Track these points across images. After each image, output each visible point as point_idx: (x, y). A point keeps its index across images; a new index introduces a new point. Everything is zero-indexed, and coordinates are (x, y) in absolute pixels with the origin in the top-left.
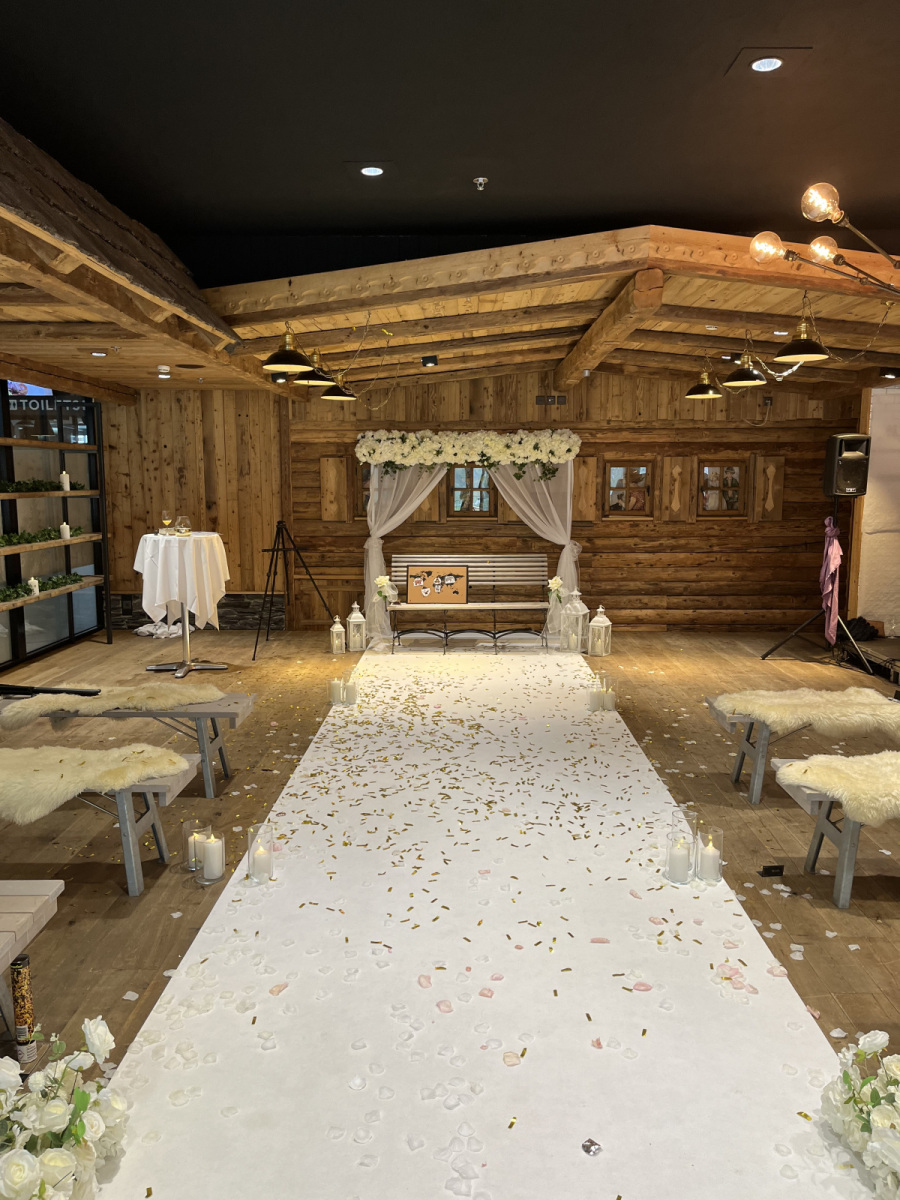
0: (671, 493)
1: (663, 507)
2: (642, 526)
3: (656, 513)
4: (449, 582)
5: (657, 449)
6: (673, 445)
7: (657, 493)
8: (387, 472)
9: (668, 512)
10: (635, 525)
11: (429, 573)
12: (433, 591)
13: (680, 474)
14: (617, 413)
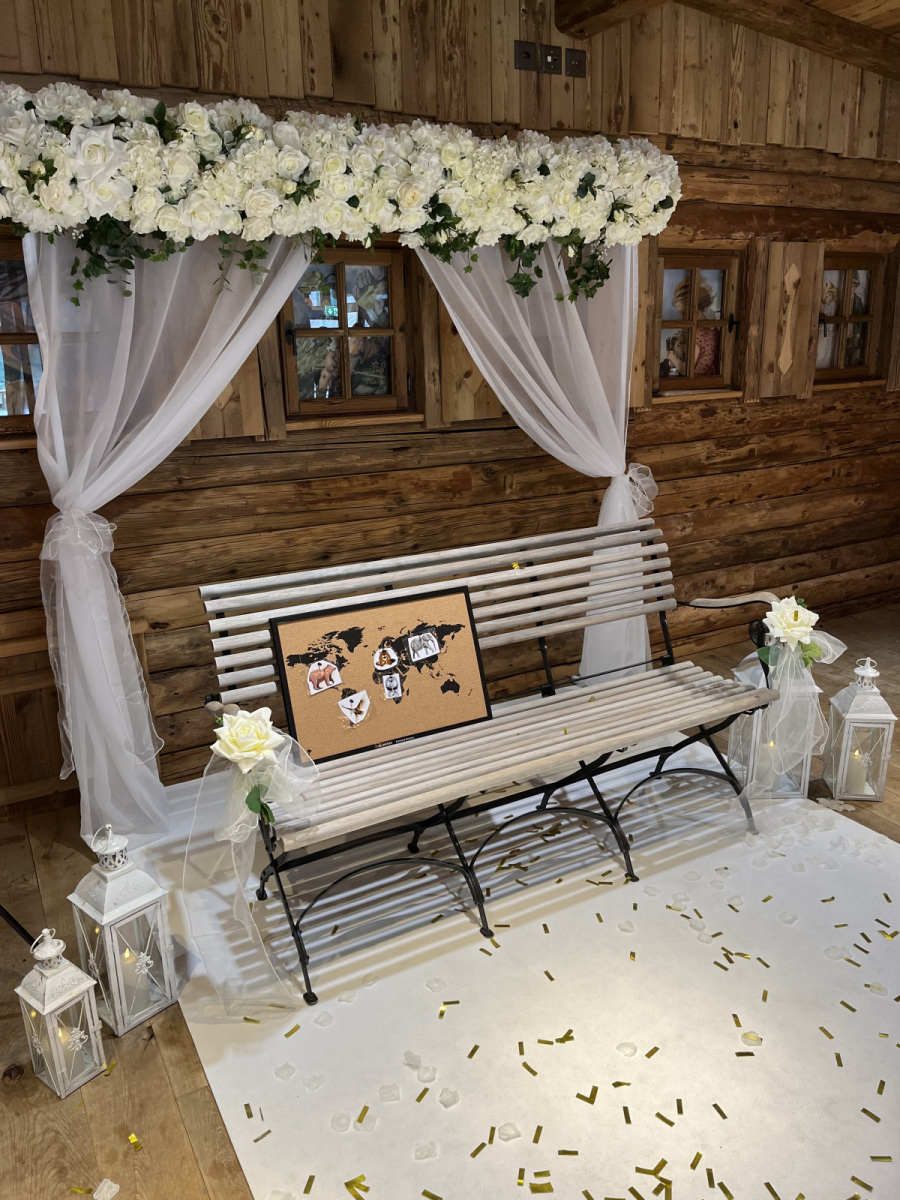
0: (780, 331)
1: (765, 366)
2: (721, 414)
3: (750, 380)
4: (422, 655)
5: (755, 222)
6: (782, 212)
7: (753, 331)
8: (96, 265)
9: (772, 376)
10: (709, 411)
11: (353, 637)
12: (376, 700)
13: (797, 285)
14: (692, 120)
